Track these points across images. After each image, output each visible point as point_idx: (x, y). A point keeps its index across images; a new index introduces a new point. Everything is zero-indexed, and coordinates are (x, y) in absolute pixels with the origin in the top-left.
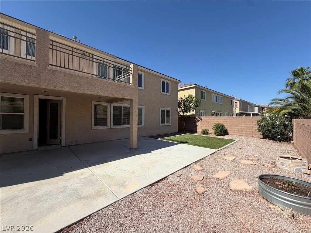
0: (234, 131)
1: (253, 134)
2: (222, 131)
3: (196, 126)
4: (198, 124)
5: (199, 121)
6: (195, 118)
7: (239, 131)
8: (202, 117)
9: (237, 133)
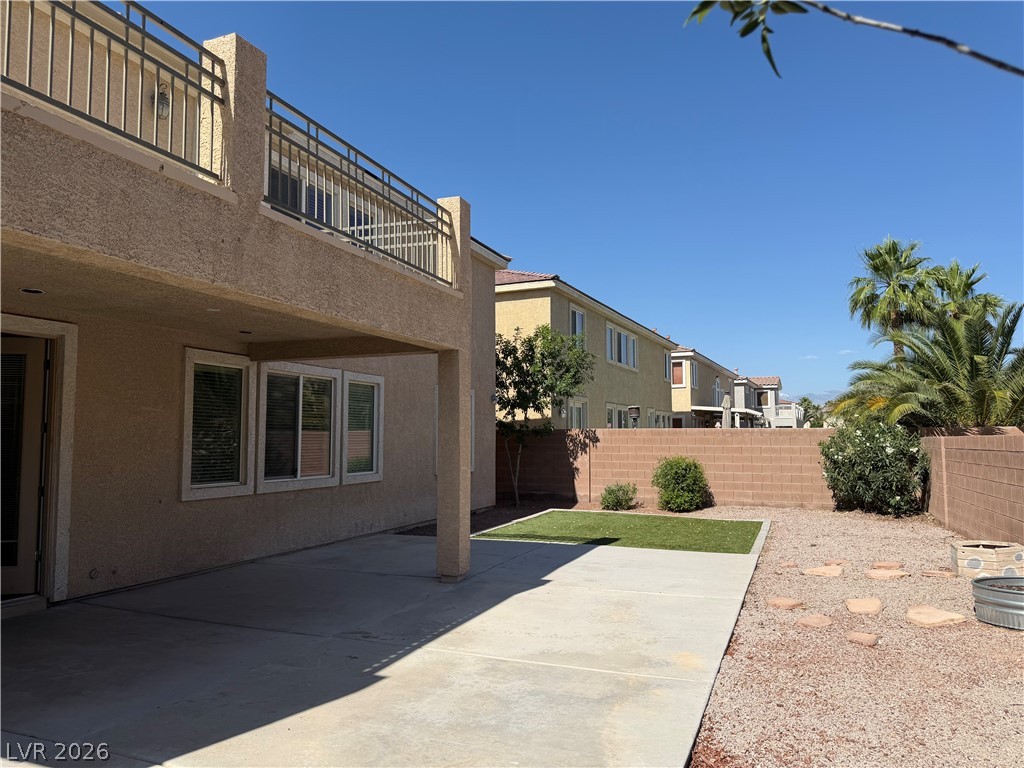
0: (735, 487)
1: (803, 497)
2: (692, 491)
3: (572, 473)
4: (581, 462)
5: (584, 447)
6: (562, 434)
7: (752, 487)
8: (600, 433)
9: (746, 496)
